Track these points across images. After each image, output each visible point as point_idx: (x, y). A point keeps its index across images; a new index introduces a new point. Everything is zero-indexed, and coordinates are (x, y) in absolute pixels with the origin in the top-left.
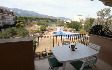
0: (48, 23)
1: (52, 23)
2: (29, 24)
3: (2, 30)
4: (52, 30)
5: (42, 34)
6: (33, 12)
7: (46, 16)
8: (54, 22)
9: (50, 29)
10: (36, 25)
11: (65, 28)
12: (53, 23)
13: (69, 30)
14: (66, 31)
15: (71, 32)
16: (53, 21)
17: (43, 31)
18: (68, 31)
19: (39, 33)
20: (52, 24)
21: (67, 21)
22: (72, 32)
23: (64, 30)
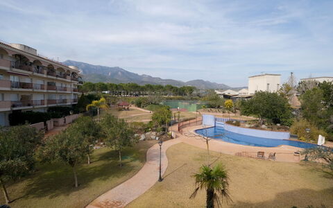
0: (167, 99)
1: (179, 99)
2: (114, 103)
3: (48, 122)
4: (188, 122)
5: (164, 137)
6: (118, 69)
7: (154, 78)
8: (184, 97)
9: (181, 119)
10: (133, 107)
11: (227, 114)
12: (184, 99)
13: (249, 122)
14: (237, 124)
15: (257, 127)
16: (180, 94)
17: (163, 126)
18: (247, 125)
19: (154, 133)
20: (180, 103)
21: (226, 93)
22: (262, 129)
23: (230, 122)
